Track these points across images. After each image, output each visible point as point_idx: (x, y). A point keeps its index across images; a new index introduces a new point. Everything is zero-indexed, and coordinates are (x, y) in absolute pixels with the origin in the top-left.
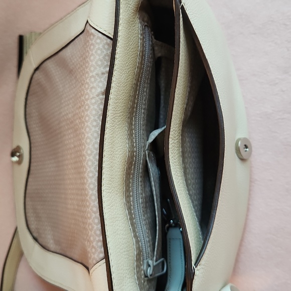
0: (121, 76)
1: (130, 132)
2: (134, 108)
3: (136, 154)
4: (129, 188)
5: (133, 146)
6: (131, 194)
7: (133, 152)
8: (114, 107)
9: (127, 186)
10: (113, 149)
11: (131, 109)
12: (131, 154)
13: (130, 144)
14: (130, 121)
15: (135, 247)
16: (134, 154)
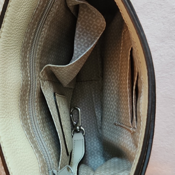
0: (16, 13)
1: (24, 64)
2: (29, 43)
3: (30, 83)
4: (25, 112)
5: (27, 76)
6: (28, 117)
7: (27, 81)
8: (5, 41)
9: (23, 110)
10: (5, 78)
11: (25, 44)
12: (25, 83)
13: (24, 74)
14: (25, 55)
15: (39, 161)
16: (28, 83)
